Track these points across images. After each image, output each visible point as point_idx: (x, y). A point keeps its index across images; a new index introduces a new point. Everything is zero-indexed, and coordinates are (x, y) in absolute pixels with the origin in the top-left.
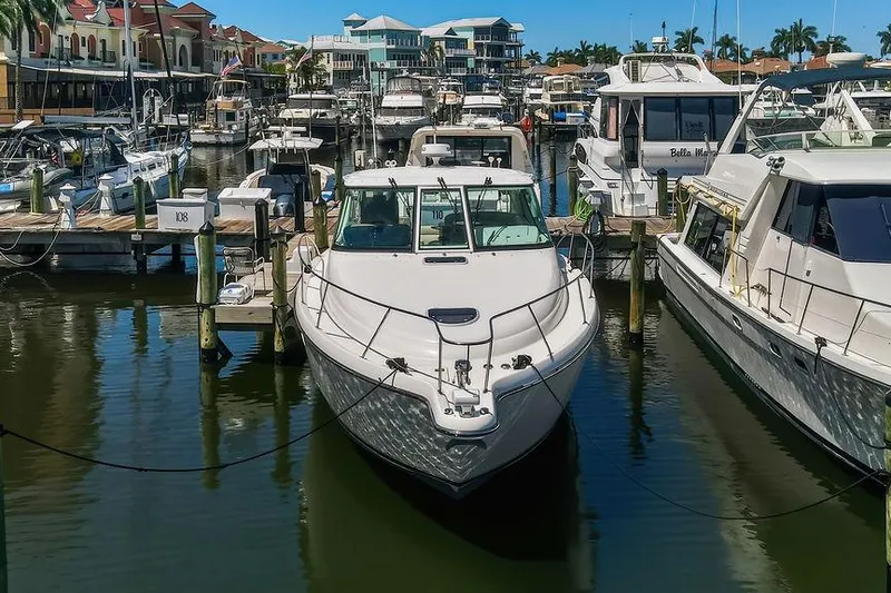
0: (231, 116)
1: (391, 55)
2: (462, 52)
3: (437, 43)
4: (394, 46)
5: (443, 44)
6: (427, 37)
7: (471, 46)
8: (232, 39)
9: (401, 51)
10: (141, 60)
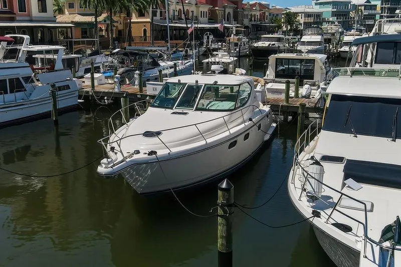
0: (236, 45)
1: (334, 14)
2: (373, 12)
3: (360, 8)
4: (336, 10)
5: (363, 8)
6: (354, 5)
7: (379, 8)
8: (254, 8)
9: (339, 12)
10: (209, 19)
